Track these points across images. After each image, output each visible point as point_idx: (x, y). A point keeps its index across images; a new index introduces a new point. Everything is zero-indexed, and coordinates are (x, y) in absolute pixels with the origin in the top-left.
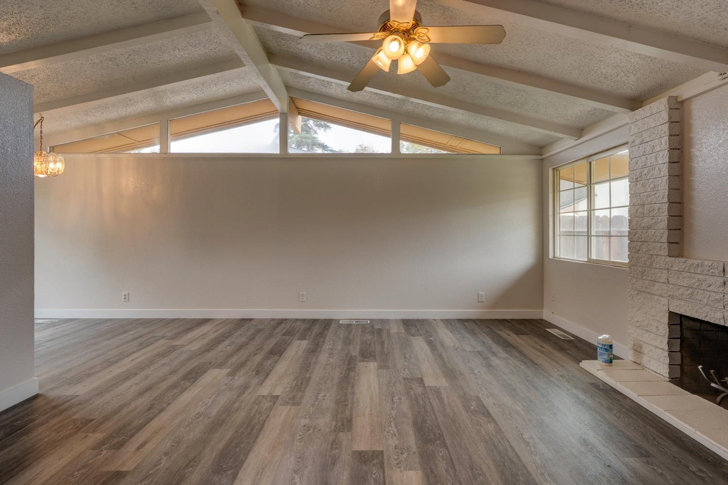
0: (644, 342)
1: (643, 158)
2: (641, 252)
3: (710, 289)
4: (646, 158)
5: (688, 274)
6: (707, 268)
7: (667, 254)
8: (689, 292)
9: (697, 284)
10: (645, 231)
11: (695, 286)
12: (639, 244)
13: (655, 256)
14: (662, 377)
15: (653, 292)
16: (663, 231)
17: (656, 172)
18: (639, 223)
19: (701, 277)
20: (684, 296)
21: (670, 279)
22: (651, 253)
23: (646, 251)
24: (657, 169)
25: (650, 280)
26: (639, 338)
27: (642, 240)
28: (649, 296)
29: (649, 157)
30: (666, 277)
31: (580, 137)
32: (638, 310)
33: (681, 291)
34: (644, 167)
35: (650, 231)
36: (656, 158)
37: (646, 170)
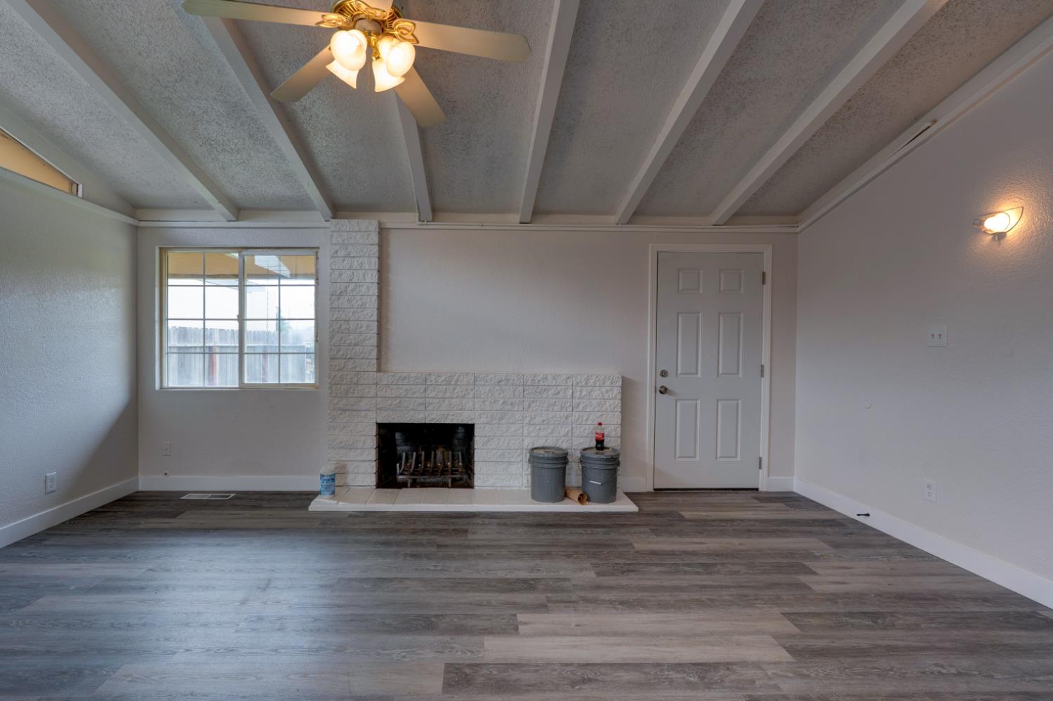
0: (348, 461)
1: (349, 273)
2: (345, 369)
3: (415, 396)
4: (353, 273)
5: (396, 386)
6: (413, 379)
7: (375, 369)
8: (397, 401)
9: (404, 393)
10: (351, 348)
11: (402, 396)
12: (343, 361)
13: (363, 373)
14: (369, 487)
15: (359, 409)
16: (372, 347)
17: (364, 289)
18: (344, 339)
19: (408, 387)
20: (392, 406)
21: (378, 393)
22: (358, 369)
23: (352, 368)
24: (365, 286)
25: (357, 397)
26: (342, 459)
27: (348, 357)
28: (355, 413)
29: (355, 273)
30: (375, 392)
31: (238, 220)
32: (341, 431)
33: (389, 402)
34: (350, 281)
35: (357, 348)
36: (364, 276)
37: (352, 286)
